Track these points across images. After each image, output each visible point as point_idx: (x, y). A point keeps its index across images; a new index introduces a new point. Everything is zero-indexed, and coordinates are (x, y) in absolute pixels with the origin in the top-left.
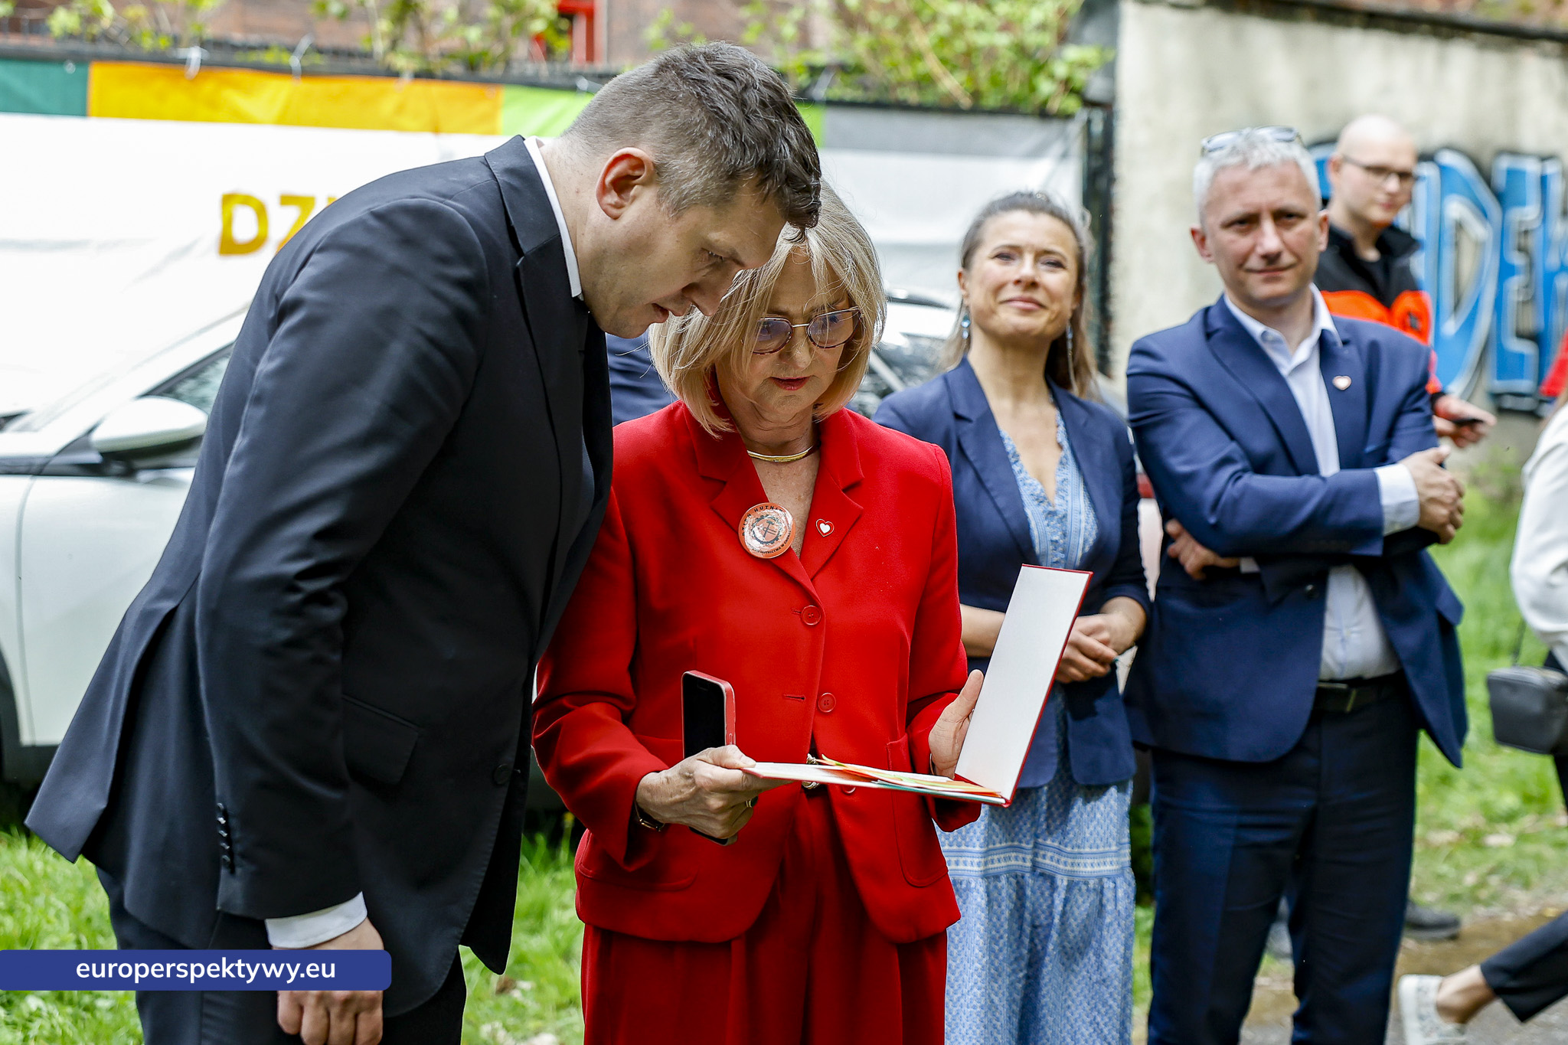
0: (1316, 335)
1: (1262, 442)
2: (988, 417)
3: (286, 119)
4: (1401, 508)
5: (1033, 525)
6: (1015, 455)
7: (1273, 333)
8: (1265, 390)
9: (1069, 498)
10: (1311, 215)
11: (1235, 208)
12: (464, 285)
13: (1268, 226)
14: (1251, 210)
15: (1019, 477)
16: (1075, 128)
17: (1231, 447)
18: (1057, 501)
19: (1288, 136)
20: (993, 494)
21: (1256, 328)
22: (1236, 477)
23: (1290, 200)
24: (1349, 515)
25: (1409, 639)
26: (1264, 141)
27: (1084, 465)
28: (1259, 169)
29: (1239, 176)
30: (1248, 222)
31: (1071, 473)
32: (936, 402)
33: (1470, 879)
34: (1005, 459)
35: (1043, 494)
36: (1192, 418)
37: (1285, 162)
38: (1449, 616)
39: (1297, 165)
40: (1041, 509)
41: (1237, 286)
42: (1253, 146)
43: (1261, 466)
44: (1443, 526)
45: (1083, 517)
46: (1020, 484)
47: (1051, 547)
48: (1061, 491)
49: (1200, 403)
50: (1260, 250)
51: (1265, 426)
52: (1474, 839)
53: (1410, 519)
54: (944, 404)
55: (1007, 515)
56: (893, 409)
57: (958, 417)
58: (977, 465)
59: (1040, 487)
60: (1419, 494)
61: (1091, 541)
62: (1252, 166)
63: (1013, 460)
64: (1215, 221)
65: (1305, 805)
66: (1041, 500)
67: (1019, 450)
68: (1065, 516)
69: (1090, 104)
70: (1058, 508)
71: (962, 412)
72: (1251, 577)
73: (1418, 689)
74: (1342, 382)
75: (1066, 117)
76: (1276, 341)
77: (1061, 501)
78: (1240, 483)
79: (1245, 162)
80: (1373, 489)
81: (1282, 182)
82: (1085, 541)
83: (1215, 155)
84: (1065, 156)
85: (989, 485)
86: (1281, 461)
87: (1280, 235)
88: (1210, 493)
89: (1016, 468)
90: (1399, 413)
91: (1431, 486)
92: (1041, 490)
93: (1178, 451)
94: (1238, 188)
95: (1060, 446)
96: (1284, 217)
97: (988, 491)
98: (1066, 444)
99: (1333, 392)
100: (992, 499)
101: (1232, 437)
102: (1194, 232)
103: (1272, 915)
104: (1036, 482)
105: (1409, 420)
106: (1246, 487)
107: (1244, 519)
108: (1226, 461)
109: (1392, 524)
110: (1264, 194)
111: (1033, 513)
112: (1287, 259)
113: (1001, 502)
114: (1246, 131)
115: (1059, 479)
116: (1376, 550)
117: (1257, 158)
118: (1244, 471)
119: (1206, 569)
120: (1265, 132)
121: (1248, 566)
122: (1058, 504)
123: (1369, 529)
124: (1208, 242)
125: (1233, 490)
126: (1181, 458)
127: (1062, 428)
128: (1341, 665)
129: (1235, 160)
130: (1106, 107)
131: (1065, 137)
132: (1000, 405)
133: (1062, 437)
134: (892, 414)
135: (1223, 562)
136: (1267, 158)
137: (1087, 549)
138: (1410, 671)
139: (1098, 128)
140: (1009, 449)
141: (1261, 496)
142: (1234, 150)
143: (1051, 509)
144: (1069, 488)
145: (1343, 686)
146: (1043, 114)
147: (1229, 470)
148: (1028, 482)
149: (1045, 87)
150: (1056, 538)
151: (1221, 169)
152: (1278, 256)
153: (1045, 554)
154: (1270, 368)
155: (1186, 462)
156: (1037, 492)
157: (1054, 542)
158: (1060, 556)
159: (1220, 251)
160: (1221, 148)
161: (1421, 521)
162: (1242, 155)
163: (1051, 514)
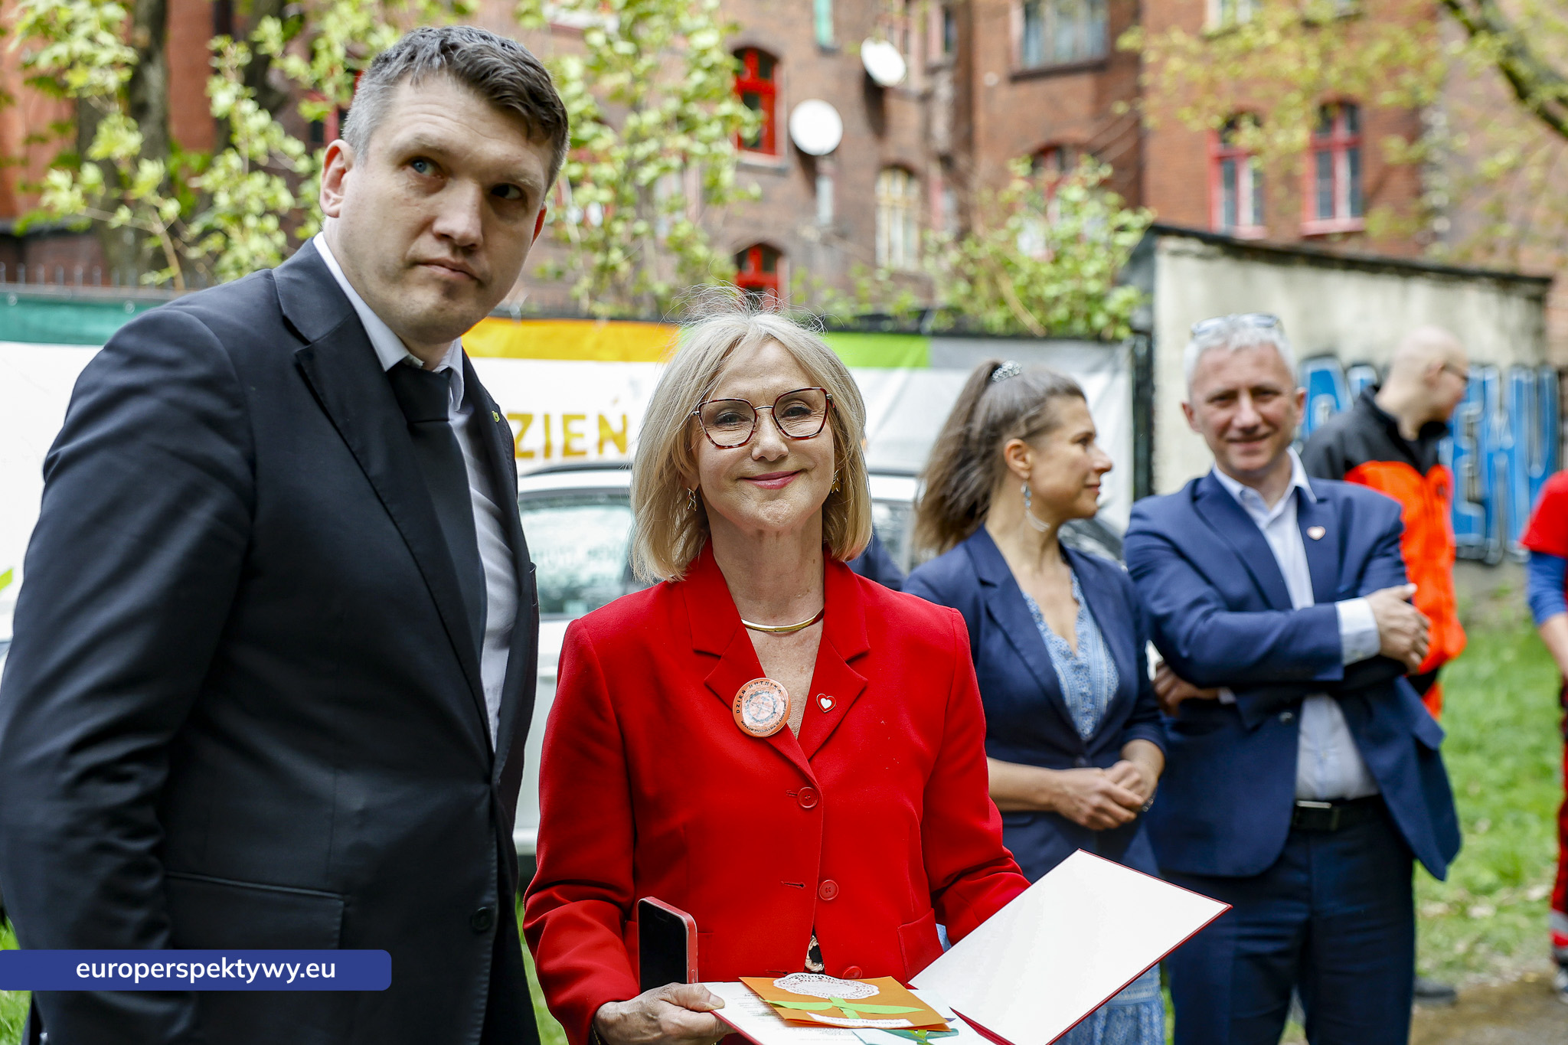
0: (1290, 490)
1: (1237, 586)
2: (1011, 582)
4: (1360, 637)
5: (1063, 679)
6: (1040, 615)
7: (1251, 492)
8: (1241, 540)
9: (1090, 650)
10: (1287, 394)
11: (1217, 385)
13: (1245, 401)
14: (1230, 386)
15: (1045, 635)
16: (1123, 353)
18: (1080, 654)
19: (1268, 321)
20: (1023, 653)
21: (1234, 487)
22: (1207, 615)
23: (1267, 378)
24: (1309, 644)
25: (1385, 760)
26: (1245, 325)
27: (1101, 618)
28: (1239, 350)
29: (1222, 356)
30: (1228, 398)
31: (1088, 626)
32: (962, 571)
34: (1030, 620)
35: (1068, 649)
36: (1173, 566)
37: (1262, 344)
38: (1429, 740)
40: (1068, 663)
41: (1220, 454)
42: (1234, 329)
44: (1406, 654)
45: (1104, 667)
46: (1047, 642)
47: (1080, 699)
48: (1081, 644)
49: (1180, 553)
50: (1237, 423)
51: (1241, 570)
52: (1460, 910)
53: (1371, 647)
54: (970, 572)
55: (1038, 672)
56: (924, 581)
57: (984, 583)
58: (1006, 627)
59: (1065, 644)
60: (1379, 624)
61: (1114, 688)
62: (1232, 347)
63: (1037, 619)
64: (1200, 397)
65: (1301, 916)
66: (1067, 655)
67: (1043, 610)
68: (1089, 669)
69: (1136, 332)
70: (1082, 661)
71: (987, 577)
72: (1231, 708)
74: (1316, 533)
75: (1116, 341)
76: (1253, 499)
77: (1084, 654)
78: (1210, 621)
79: (1226, 344)
80: (1333, 621)
81: (1260, 363)
82: (1109, 689)
83: (1202, 338)
84: (1116, 371)
85: (1018, 645)
86: (1256, 600)
87: (1254, 408)
88: (1183, 630)
89: (1041, 627)
90: (1368, 558)
91: (1391, 617)
92: (1068, 646)
93: (1158, 596)
94: (1219, 368)
95: (1077, 601)
96: (1260, 393)
97: (1017, 651)
98: (1082, 599)
99: (1308, 542)
100: (1022, 658)
101: (1208, 581)
102: (1184, 406)
104: (1060, 639)
105: (1379, 563)
106: (1216, 623)
108: (1198, 602)
109: (1351, 654)
110: (1243, 373)
111: (1061, 667)
113: (1031, 660)
114: (1230, 317)
115: (1079, 632)
116: (1337, 675)
117: (1238, 339)
118: (1215, 610)
120: (1248, 319)
121: (1226, 697)
122: (1082, 658)
123: (1330, 656)
124: (1197, 416)
125: (1203, 627)
126: (1160, 602)
127: (1077, 586)
128: (1322, 785)
129: (1217, 342)
130: (1146, 334)
132: (1022, 570)
133: (1077, 594)
134: (921, 586)
135: (1203, 694)
136: (1246, 340)
137: (1111, 696)
139: (1142, 349)
140: (1033, 609)
141: (1229, 631)
142: (1218, 334)
143: (1076, 663)
144: (1089, 640)
145: (1326, 806)
146: (1097, 338)
147: (1203, 609)
148: (1054, 639)
149: (1100, 320)
150: (1084, 690)
151: (1205, 351)
152: (1255, 428)
153: (1075, 706)
154: (1249, 523)
155: (1166, 605)
156: (1063, 649)
157: (1083, 694)
158: (1090, 706)
159: (1205, 422)
160: (1206, 331)
161: (1382, 649)
162: (1225, 337)
163: (1078, 668)
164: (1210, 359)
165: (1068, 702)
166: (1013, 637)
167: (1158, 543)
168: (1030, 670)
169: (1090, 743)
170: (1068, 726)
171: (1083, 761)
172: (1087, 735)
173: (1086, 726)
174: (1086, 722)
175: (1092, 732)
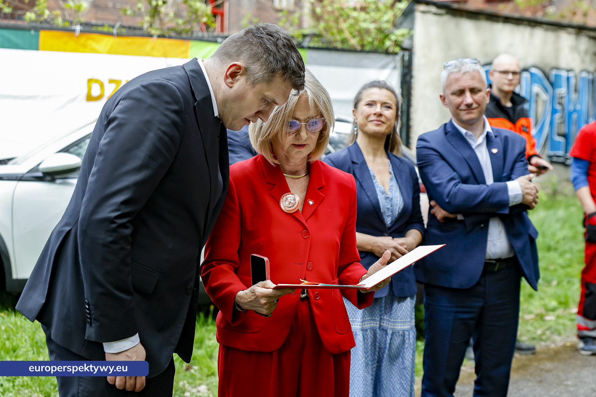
0: (485, 134)
1: (465, 172)
2: (364, 163)
3: (111, 51)
4: (516, 196)
5: (380, 202)
6: (374, 176)
7: (470, 133)
8: (466, 153)
9: (393, 192)
10: (483, 90)
12: (175, 112)
13: (468, 94)
14: (462, 88)
15: (376, 184)
16: (398, 58)
17: (454, 174)
18: (389, 193)
19: (475, 61)
20: (366, 190)
21: (463, 131)
22: (456, 185)
23: (475, 84)
24: (496, 199)
25: (519, 244)
26: (466, 63)
27: (399, 180)
28: (465, 73)
29: (457, 76)
30: (461, 92)
31: (394, 183)
32: (345, 157)
33: (539, 332)
34: (370, 178)
35: (384, 191)
36: (440, 163)
37: (474, 71)
38: (533, 236)
39: (478, 72)
40: (383, 196)
41: (456, 115)
42: (462, 65)
43: (465, 181)
44: (531, 203)
45: (398, 199)
46: (376, 187)
47: (387, 210)
48: (391, 189)
49: (443, 158)
50: (465, 103)
51: (467, 166)
52: (541, 317)
53: (519, 200)
54: (348, 158)
55: (371, 198)
57: (353, 163)
59: (383, 188)
60: (523, 191)
61: (401, 208)
62: (462, 72)
63: (373, 178)
64: (449, 92)
65: (480, 304)
66: (383, 193)
67: (375, 175)
68: (392, 199)
69: (403, 49)
70: (389, 196)
71: (355, 161)
72: (461, 221)
73: (522, 262)
74: (495, 151)
75: (395, 54)
76: (471, 136)
77: (391, 193)
78: (457, 187)
79: (460, 71)
80: (505, 190)
81: (473, 78)
82: (399, 208)
83: (449, 68)
84: (395, 68)
85: (365, 187)
86: (472, 179)
87: (472, 97)
88: (447, 190)
89: (374, 181)
90: (515, 162)
91: (526, 188)
92: (384, 189)
93: (435, 175)
94: (457, 80)
95: (390, 173)
96: (473, 91)
97: (364, 190)
98: (392, 172)
99: (491, 154)
100: (366, 192)
101: (454, 170)
102: (441, 96)
103: (467, 344)
104: (382, 186)
105: (519, 165)
106: (460, 189)
107: (459, 200)
108: (452, 179)
109: (513, 202)
110: (466, 82)
111: (381, 198)
112: (475, 106)
113: (369, 194)
114: (460, 60)
115: (390, 185)
116: (506, 211)
117: (464, 69)
118: (459, 183)
119: (445, 218)
120: (467, 60)
121: (460, 217)
122: (389, 194)
123: (504, 204)
124: (446, 100)
125: (455, 190)
126: (436, 178)
127: (391, 167)
128: (493, 254)
129: (456, 70)
130: (410, 50)
131: (395, 61)
132: (368, 158)
133: (391, 170)
135: (451, 216)
136: (468, 69)
137: (400, 211)
138: (519, 256)
139: (406, 58)
140: (372, 174)
141: (465, 192)
142: (456, 67)
143: (387, 196)
144: (393, 188)
145: (494, 262)
146: (387, 52)
147: (453, 182)
148: (379, 186)
149: (388, 43)
150: (389, 207)
151: (451, 73)
152: (471, 105)
153: (385, 213)
154: (468, 146)
155: (438, 180)
156: (382, 190)
157: (388, 208)
158: (390, 213)
159: (451, 103)
160: (451, 66)
161: (523, 201)
162: (459, 68)
163: (387, 198)
164: (453, 77)
165: (382, 211)
166: (363, 184)
167: (434, 153)
168: (368, 197)
169: (390, 228)
170: (382, 221)
171: (386, 235)
172: (388, 224)
173: (388, 221)
174: (388, 219)
175: (390, 223)
